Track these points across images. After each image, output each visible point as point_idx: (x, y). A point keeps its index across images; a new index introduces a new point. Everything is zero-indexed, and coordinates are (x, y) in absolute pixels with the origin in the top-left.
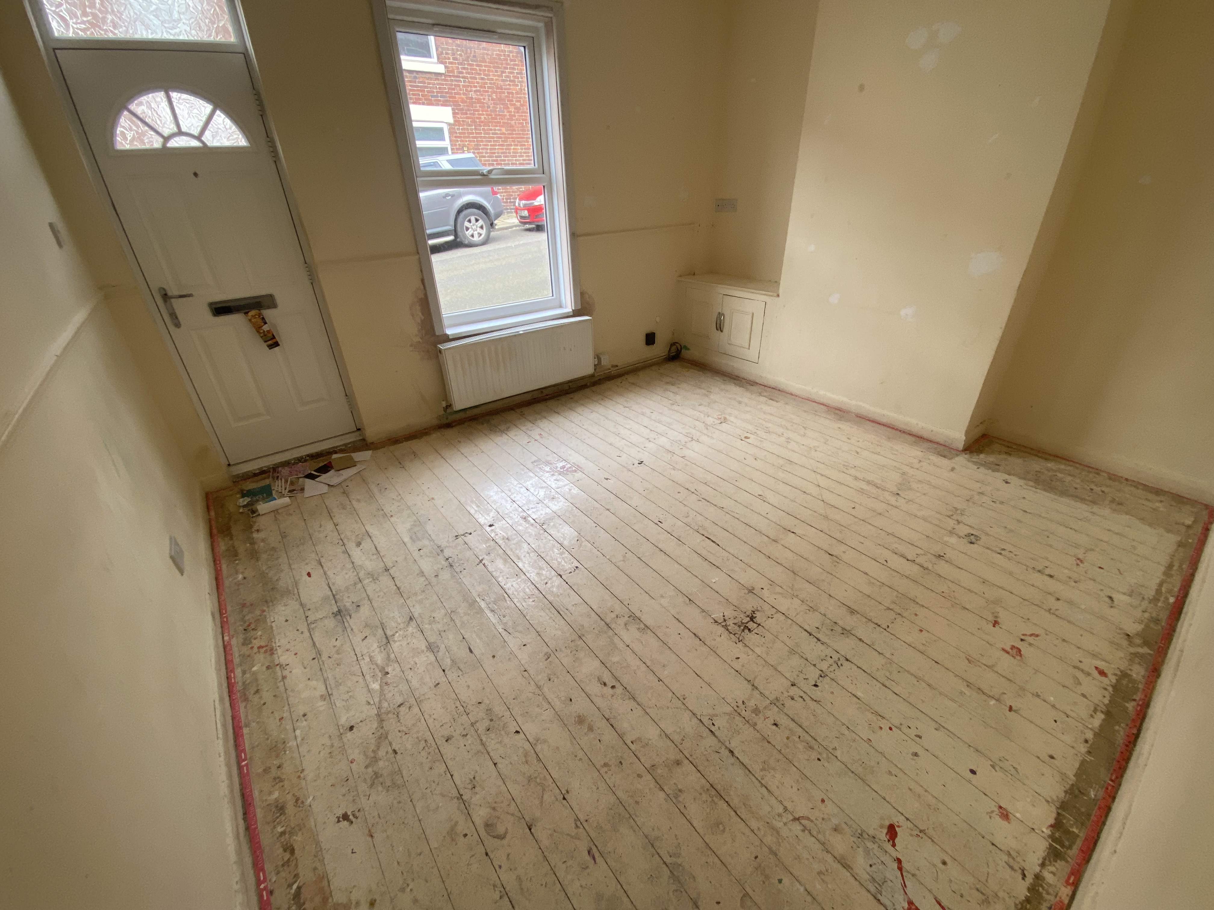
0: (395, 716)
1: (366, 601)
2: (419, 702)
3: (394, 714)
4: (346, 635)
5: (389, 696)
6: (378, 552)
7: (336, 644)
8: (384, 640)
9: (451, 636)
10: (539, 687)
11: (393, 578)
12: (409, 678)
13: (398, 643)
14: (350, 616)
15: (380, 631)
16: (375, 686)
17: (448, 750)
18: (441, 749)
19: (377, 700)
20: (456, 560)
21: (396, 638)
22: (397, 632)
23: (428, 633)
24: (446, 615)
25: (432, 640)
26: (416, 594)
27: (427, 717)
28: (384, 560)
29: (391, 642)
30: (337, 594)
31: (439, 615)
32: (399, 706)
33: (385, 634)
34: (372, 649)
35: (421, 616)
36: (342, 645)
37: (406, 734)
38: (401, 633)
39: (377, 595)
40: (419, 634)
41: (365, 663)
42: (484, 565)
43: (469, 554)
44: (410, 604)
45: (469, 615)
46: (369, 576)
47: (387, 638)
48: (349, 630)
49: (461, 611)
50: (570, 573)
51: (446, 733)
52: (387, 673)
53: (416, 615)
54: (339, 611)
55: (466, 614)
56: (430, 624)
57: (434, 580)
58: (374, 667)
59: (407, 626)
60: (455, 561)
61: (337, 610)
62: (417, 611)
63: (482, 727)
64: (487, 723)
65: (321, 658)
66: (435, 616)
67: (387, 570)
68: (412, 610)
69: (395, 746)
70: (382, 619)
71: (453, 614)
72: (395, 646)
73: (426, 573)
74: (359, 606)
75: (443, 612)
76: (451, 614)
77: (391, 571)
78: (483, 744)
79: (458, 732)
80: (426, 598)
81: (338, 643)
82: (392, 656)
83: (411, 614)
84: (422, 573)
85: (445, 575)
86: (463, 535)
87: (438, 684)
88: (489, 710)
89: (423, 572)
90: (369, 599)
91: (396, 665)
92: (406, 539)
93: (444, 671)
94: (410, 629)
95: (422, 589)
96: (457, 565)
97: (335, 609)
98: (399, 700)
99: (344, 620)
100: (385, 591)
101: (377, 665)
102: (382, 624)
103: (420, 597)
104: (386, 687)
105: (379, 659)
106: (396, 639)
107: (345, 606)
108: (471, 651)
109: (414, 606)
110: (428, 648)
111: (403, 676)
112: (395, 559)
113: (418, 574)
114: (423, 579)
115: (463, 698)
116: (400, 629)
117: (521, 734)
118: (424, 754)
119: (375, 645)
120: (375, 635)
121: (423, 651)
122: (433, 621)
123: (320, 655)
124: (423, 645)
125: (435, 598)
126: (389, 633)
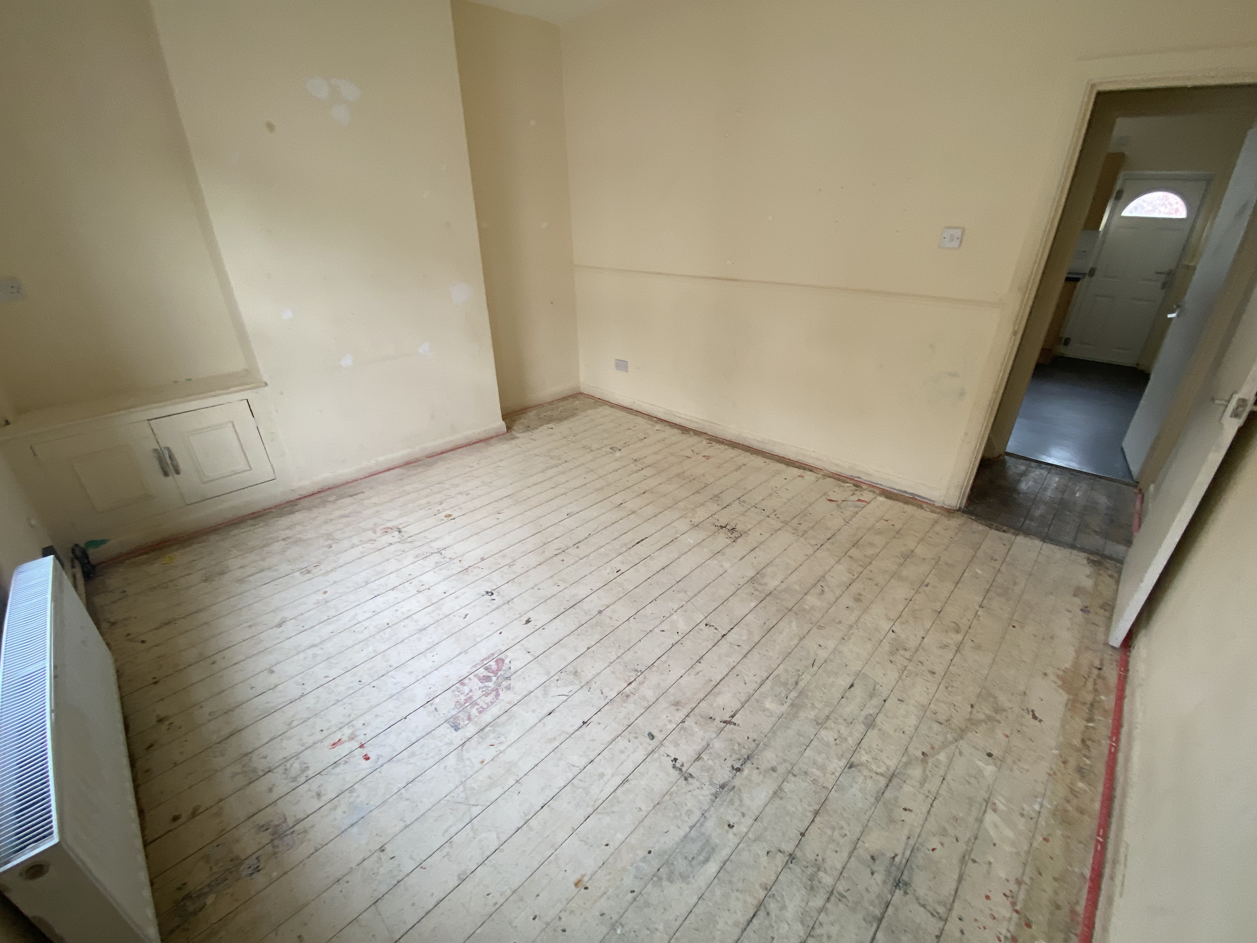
0: (951, 722)
1: (860, 851)
2: (924, 708)
3: (950, 724)
4: (920, 840)
5: (940, 738)
6: (761, 905)
7: (938, 846)
8: (895, 781)
9: (848, 710)
10: (851, 627)
11: (803, 835)
12: (912, 729)
13: (888, 762)
14: (894, 858)
15: (887, 795)
16: (942, 757)
17: (940, 669)
18: (943, 674)
19: (952, 747)
20: (735, 757)
21: (882, 770)
22: (877, 773)
23: (857, 735)
24: (826, 728)
25: (862, 728)
26: (815, 781)
27: (931, 696)
28: (773, 878)
29: (891, 772)
30: (874, 917)
31: (828, 736)
32: (941, 723)
33: (887, 786)
34: (912, 789)
35: (842, 756)
36: (934, 835)
37: (954, 705)
38: (874, 767)
39: (842, 841)
40: (864, 744)
41: (932, 786)
42: (733, 716)
43: (718, 745)
44: (831, 779)
45: (813, 704)
46: (815, 883)
47: (890, 781)
48: (912, 842)
49: (812, 714)
50: (716, 629)
51: (929, 676)
52: (923, 753)
53: (843, 762)
54: (897, 884)
55: (813, 707)
56: (846, 739)
57: (781, 769)
58: (927, 772)
59: (862, 764)
60: (738, 756)
61: (897, 891)
62: (836, 765)
63: (907, 654)
64: (902, 652)
65: (967, 850)
66: (833, 740)
67: (792, 857)
68: (839, 770)
69: (970, 709)
70: (872, 804)
71: (820, 721)
72: (892, 763)
73: (775, 787)
74: (873, 858)
75: (823, 733)
76: (820, 723)
77: (789, 847)
78: (917, 650)
79: (923, 668)
80: (814, 764)
81: (934, 842)
82: (904, 759)
83: (846, 770)
84: (777, 794)
85: (769, 757)
86: (680, 770)
87: (899, 700)
88: (892, 653)
89: (775, 793)
90: (855, 848)
91: (911, 749)
92: (712, 867)
93: (885, 701)
94: (864, 758)
95: (803, 777)
96: (744, 751)
97: (898, 893)
98: (936, 726)
99: (904, 861)
100: (829, 832)
101: (924, 771)
102: (877, 800)
103: (818, 773)
104: (936, 746)
105: (916, 772)
106: (884, 768)
107: (885, 882)
108: (852, 686)
109: (833, 773)
110: (874, 727)
111: (915, 735)
112: (764, 860)
113: (781, 798)
114: (787, 787)
115: (896, 675)
116: (871, 770)
117: (893, 628)
118: (955, 684)
119: (907, 788)
120: (896, 799)
121: (880, 730)
122: (840, 739)
123: (964, 857)
124: (873, 734)
125: (808, 753)
126: (883, 781)
